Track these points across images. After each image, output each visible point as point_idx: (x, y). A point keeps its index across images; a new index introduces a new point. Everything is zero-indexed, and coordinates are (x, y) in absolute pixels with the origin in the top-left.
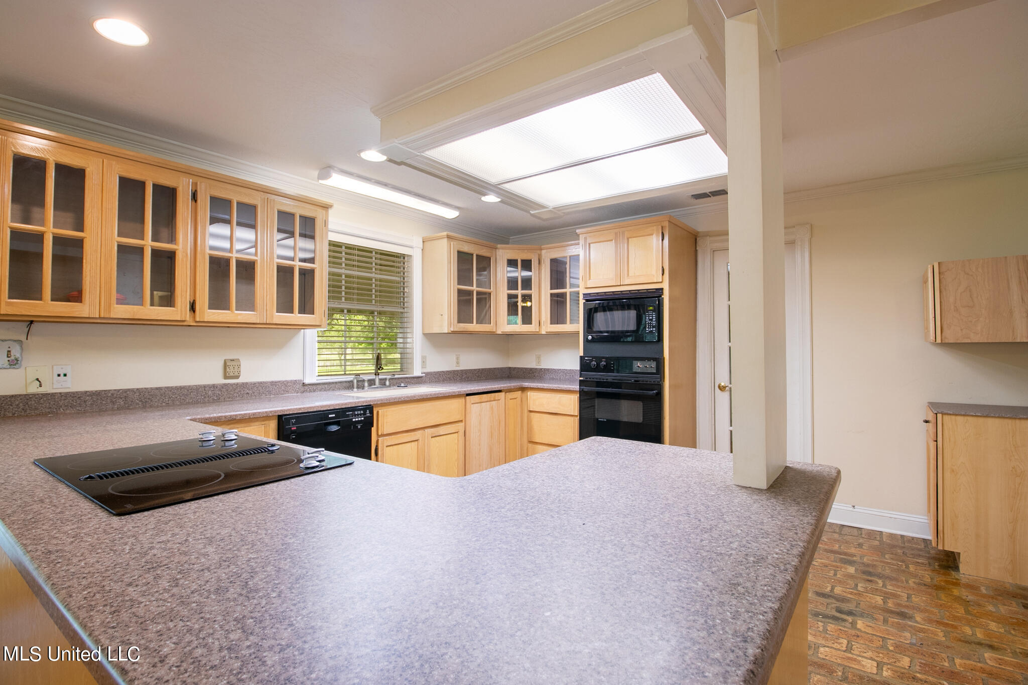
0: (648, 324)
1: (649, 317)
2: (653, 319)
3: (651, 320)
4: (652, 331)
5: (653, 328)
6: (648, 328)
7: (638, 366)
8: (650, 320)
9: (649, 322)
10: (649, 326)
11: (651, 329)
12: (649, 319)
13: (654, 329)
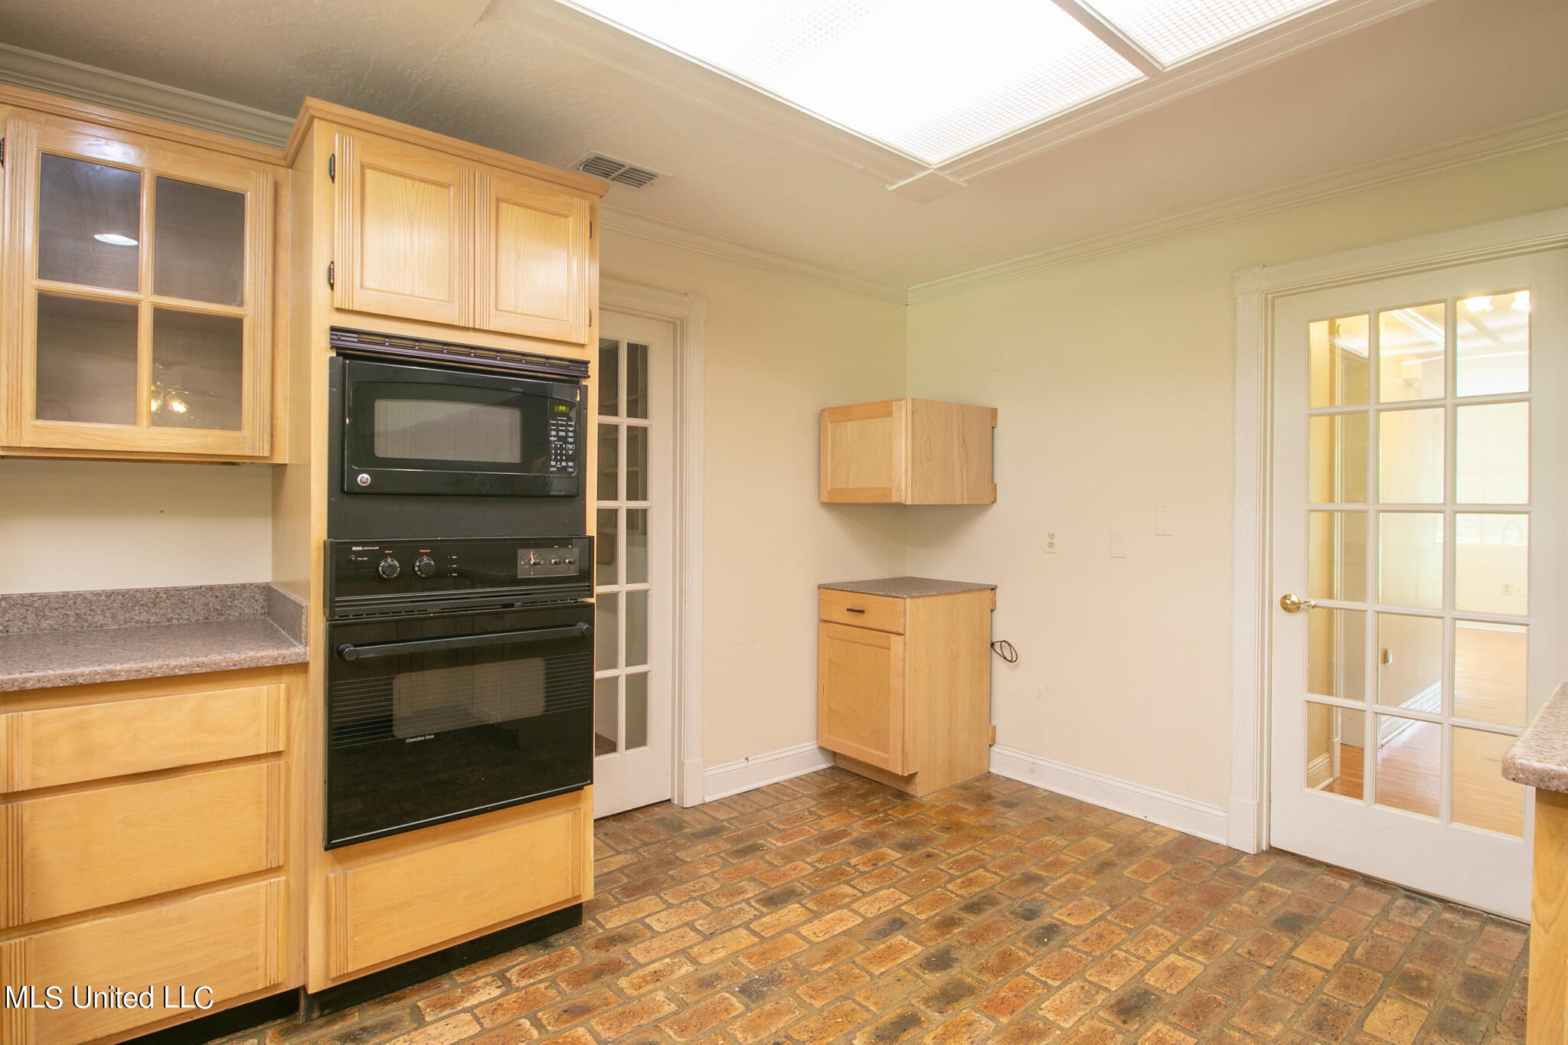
0: (556, 449)
1: (558, 431)
2: (567, 437)
3: (564, 439)
4: (564, 468)
5: (567, 461)
6: (556, 460)
7: (529, 561)
8: (560, 438)
9: (559, 444)
10: (556, 454)
11: (564, 464)
12: (557, 436)
13: (571, 464)
